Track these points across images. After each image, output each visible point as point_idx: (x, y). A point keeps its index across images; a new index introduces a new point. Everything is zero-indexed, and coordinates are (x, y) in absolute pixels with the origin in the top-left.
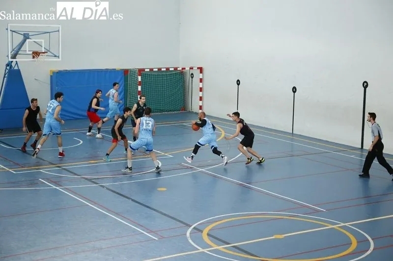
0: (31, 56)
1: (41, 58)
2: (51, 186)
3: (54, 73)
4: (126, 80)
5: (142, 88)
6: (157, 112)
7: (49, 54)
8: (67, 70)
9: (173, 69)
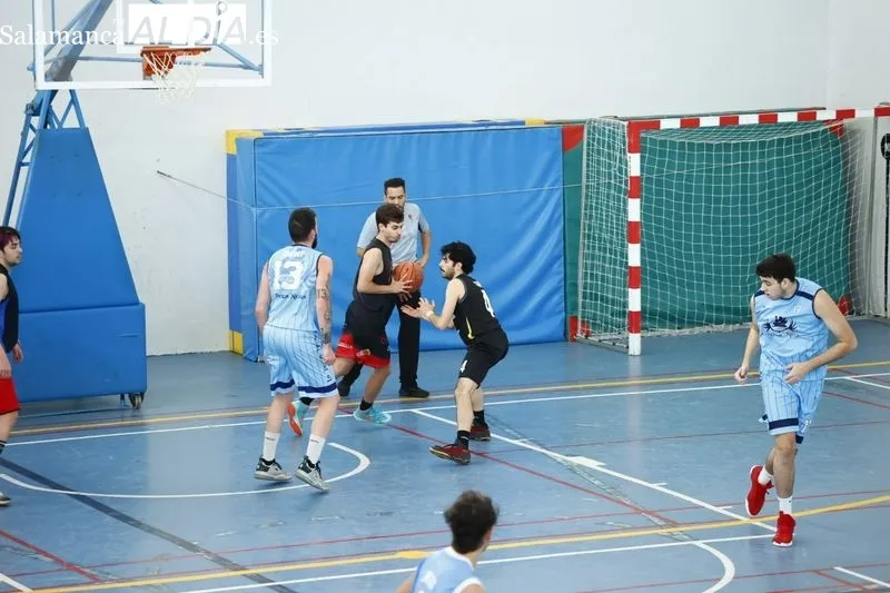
0: (139, 68)
1: (181, 74)
3: (240, 142)
4: (571, 171)
5: (645, 209)
6: (719, 322)
7: (215, 55)
8: (299, 131)
9: (793, 117)
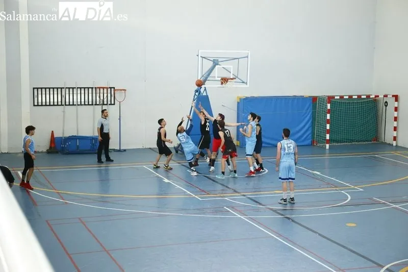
0: (220, 82)
1: (229, 84)
2: (235, 215)
3: (240, 99)
4: (314, 107)
5: (331, 116)
6: (346, 142)
7: (237, 80)
8: (253, 97)
9: (365, 97)
